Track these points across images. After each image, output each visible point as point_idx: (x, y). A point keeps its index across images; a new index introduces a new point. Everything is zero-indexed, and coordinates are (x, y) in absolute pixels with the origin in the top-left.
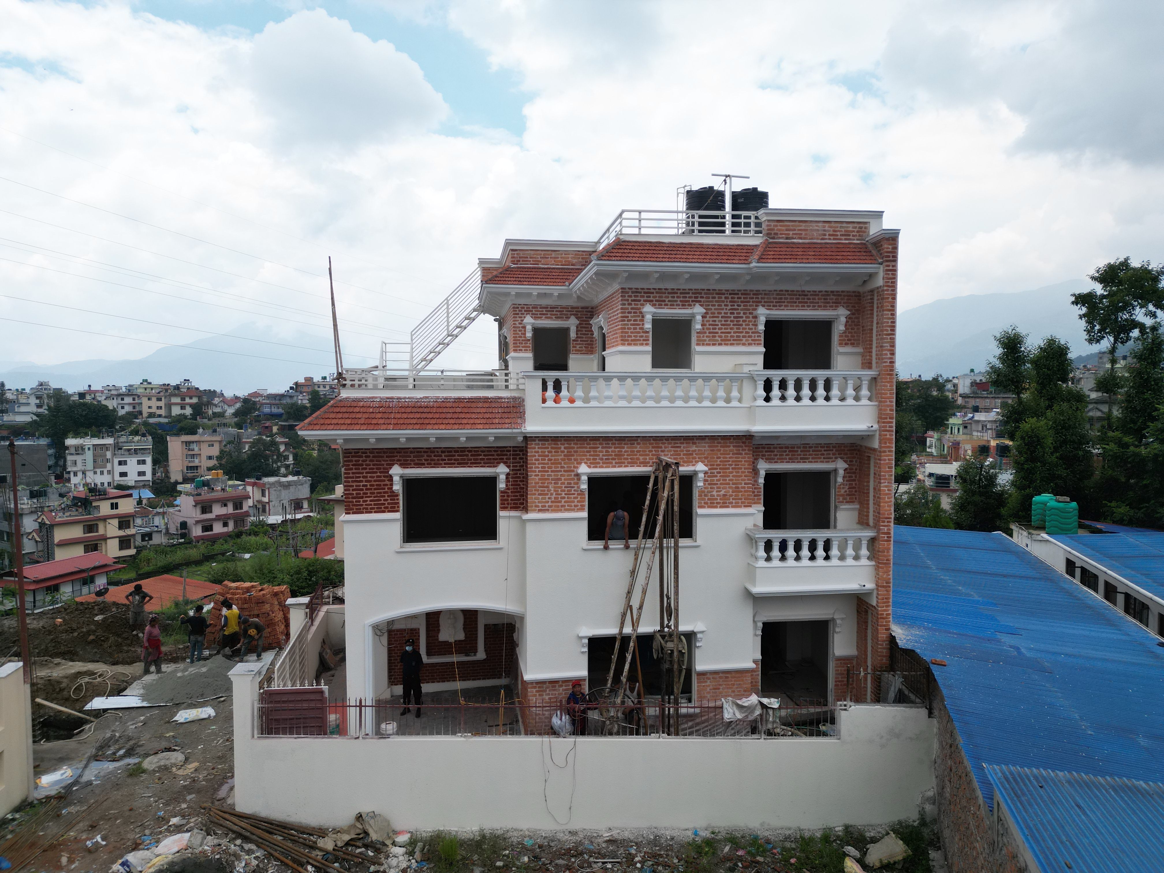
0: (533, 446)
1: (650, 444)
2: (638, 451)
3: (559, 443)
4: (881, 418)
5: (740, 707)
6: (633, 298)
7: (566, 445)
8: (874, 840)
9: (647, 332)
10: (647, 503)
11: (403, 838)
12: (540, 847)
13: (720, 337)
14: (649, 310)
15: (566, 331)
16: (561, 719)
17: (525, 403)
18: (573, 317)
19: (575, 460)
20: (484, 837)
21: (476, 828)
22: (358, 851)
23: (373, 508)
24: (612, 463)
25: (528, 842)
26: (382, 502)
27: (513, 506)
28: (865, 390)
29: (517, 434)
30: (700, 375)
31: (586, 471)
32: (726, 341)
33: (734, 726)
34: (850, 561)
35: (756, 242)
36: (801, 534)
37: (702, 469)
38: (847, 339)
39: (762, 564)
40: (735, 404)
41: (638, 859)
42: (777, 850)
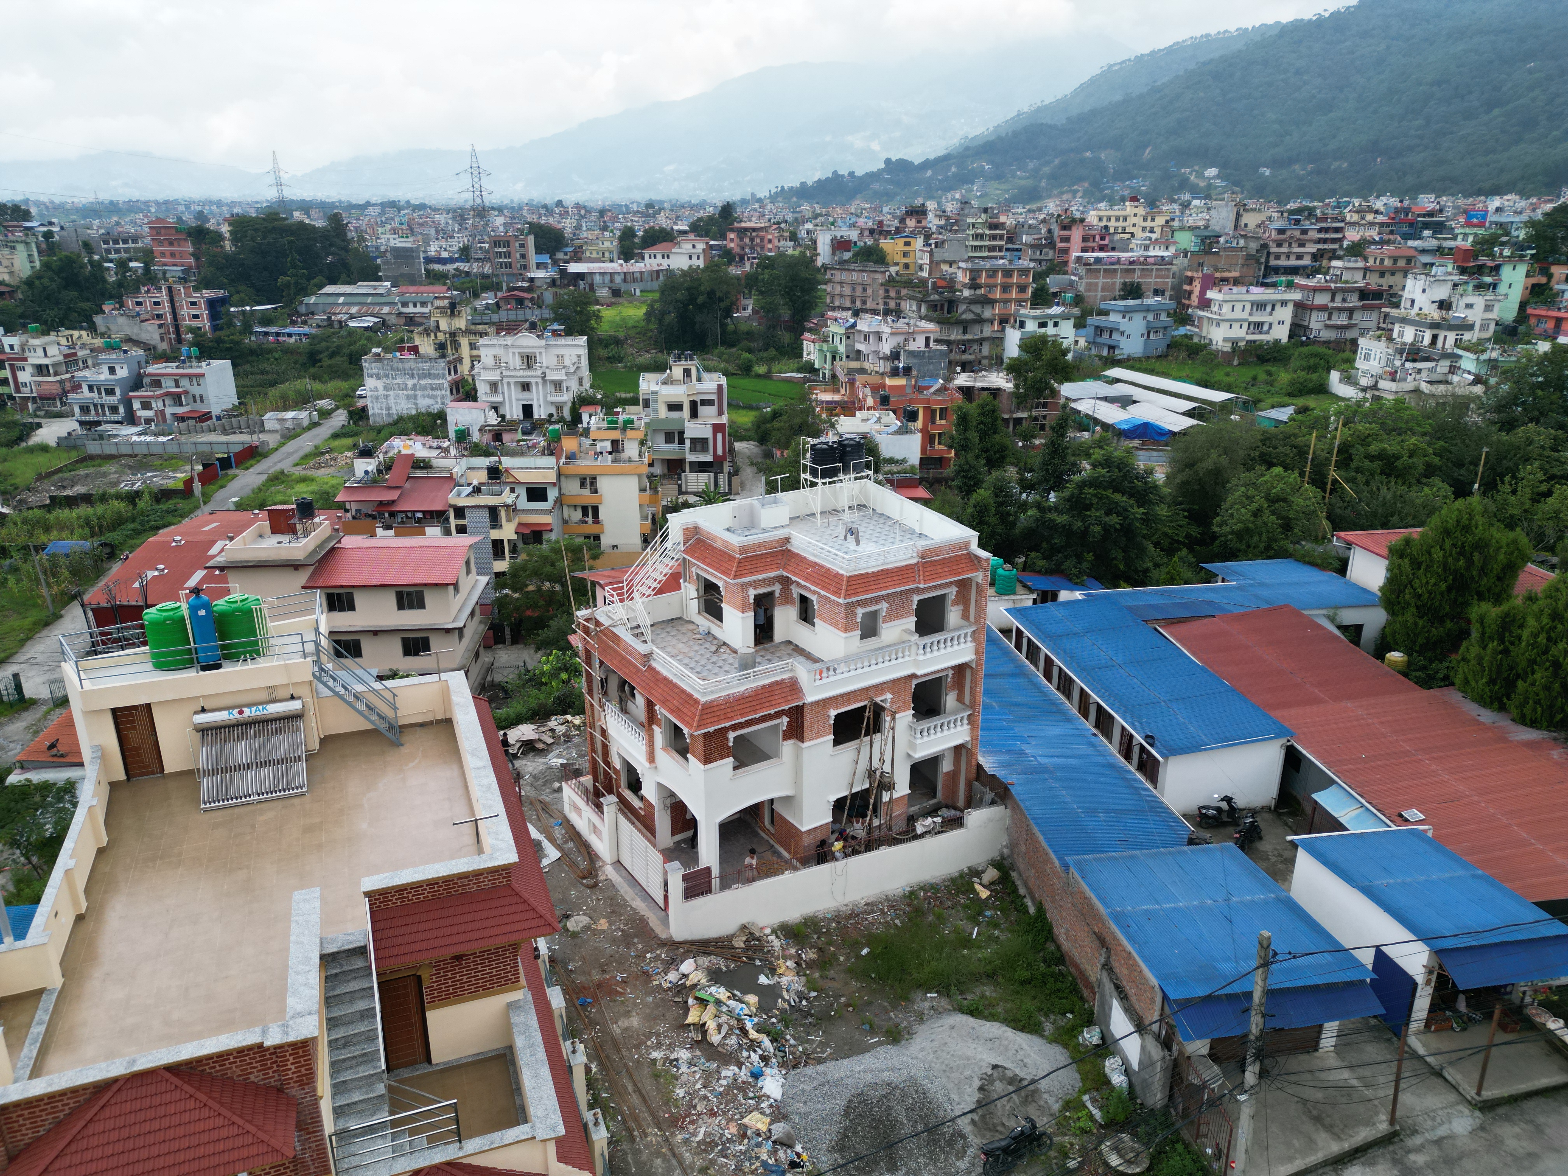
0: (807, 709)
2: (859, 696)
3: (819, 704)
4: (977, 652)
7: (823, 705)
8: (983, 872)
9: (858, 623)
11: (768, 931)
12: (836, 916)
13: (894, 616)
14: (860, 611)
17: (799, 681)
18: (777, 584)
19: (828, 710)
20: (805, 919)
21: (798, 916)
22: (753, 943)
23: (719, 758)
24: (845, 706)
25: (829, 916)
26: (724, 753)
27: (790, 738)
28: (969, 639)
29: (801, 703)
30: (889, 646)
31: (833, 713)
32: (897, 618)
33: (922, 836)
34: (959, 728)
35: (914, 561)
36: (936, 721)
37: (889, 696)
38: (955, 603)
39: (919, 741)
40: (907, 659)
41: (885, 910)
42: (942, 888)
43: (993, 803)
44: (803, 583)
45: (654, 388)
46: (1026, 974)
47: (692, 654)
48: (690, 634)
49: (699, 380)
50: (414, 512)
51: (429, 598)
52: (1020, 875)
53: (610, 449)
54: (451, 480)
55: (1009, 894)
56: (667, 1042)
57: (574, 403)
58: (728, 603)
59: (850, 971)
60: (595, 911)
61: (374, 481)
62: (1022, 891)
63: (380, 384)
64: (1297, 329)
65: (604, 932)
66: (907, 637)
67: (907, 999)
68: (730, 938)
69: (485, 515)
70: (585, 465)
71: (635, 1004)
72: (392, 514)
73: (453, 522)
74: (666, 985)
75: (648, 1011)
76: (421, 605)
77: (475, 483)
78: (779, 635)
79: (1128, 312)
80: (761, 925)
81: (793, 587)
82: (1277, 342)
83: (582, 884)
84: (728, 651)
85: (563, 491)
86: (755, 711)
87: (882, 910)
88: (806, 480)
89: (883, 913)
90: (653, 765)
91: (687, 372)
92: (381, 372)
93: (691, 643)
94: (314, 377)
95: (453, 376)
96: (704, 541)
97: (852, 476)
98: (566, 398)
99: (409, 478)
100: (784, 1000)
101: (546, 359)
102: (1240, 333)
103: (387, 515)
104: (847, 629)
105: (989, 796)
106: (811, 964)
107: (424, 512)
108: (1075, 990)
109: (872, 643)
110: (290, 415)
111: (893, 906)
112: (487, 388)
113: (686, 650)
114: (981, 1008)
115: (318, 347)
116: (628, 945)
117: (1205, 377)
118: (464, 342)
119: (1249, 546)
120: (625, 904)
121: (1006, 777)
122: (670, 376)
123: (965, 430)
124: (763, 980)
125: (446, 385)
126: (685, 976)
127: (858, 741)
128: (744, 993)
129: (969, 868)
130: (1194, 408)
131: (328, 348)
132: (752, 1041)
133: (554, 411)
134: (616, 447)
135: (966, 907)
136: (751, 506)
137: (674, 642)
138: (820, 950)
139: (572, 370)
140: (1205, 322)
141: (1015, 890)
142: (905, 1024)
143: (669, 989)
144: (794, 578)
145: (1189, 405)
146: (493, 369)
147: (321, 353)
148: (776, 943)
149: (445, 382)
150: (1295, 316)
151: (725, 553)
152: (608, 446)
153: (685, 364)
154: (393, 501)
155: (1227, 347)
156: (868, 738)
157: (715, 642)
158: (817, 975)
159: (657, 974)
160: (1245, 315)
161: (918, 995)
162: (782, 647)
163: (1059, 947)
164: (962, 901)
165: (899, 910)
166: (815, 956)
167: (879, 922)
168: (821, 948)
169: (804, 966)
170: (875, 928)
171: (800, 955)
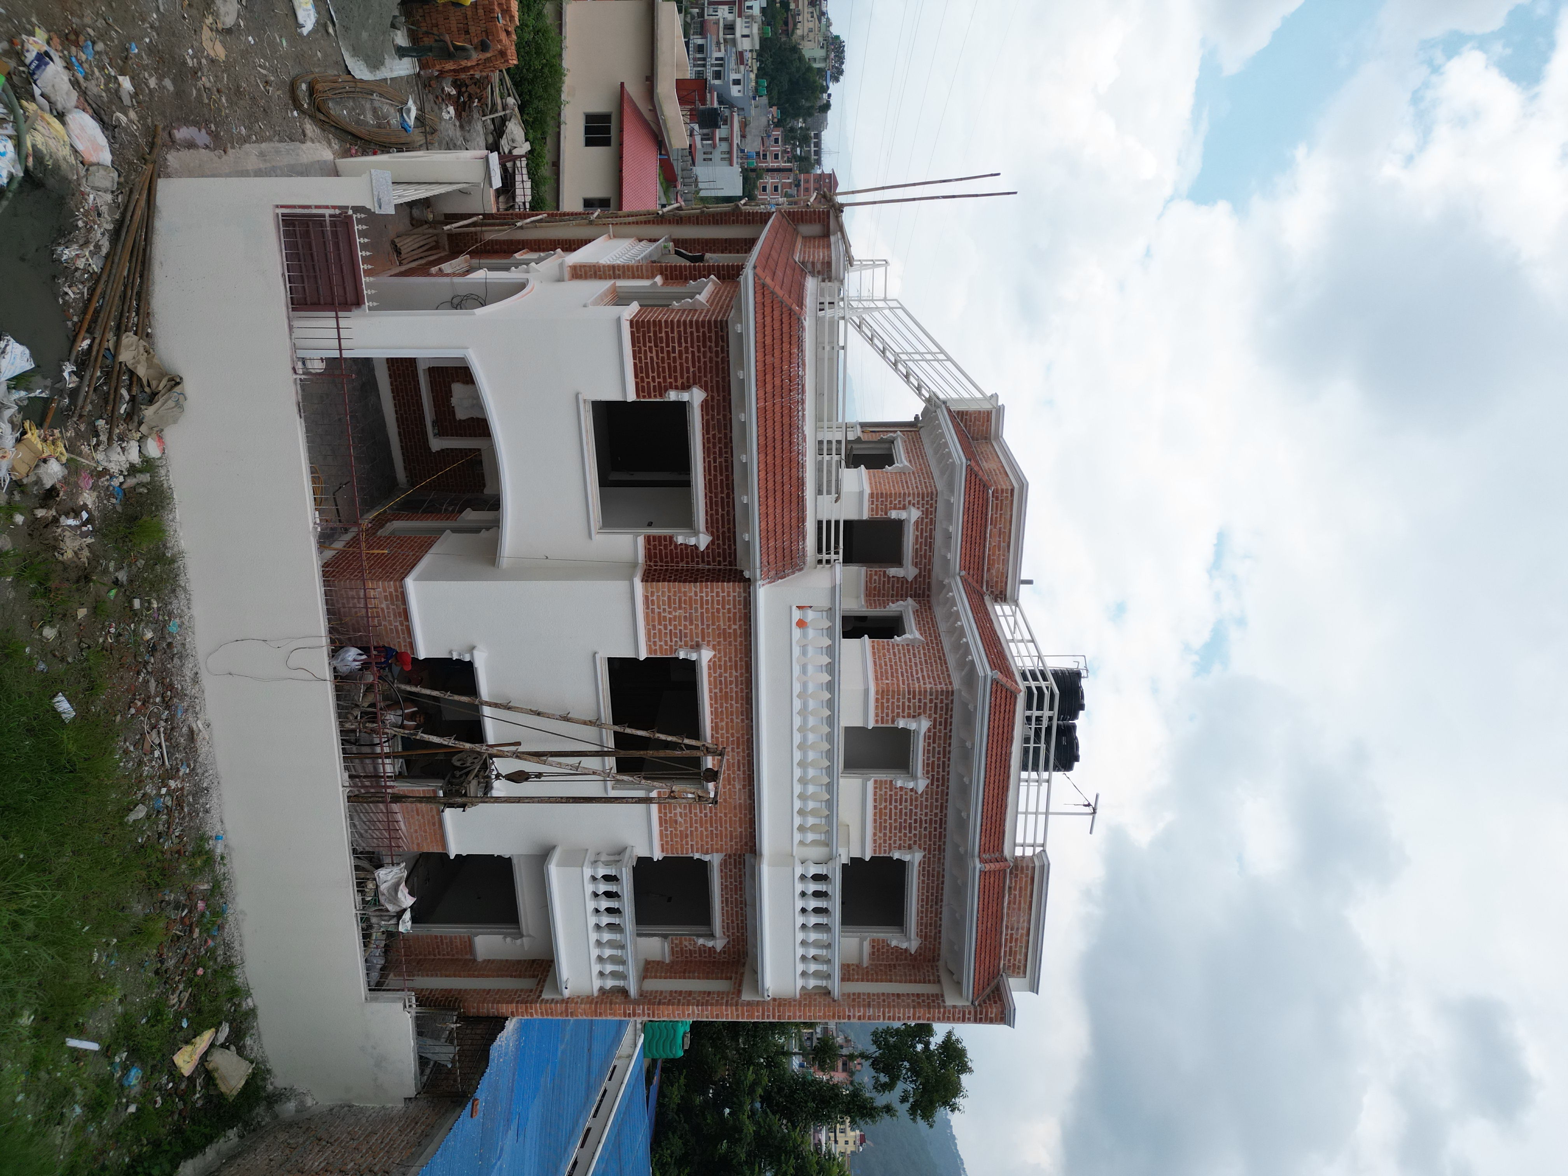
0: (737, 590)
1: (743, 734)
2: (732, 720)
3: (742, 622)
4: (780, 1002)
5: (395, 888)
6: (939, 705)
7: (738, 632)
8: (240, 1052)
9: (893, 722)
10: (663, 737)
11: (153, 449)
12: (170, 645)
13: (885, 808)
14: (921, 726)
15: (897, 561)
16: (355, 660)
17: (797, 574)
18: (917, 571)
19: (719, 643)
20: (173, 560)
21: (183, 544)
22: (124, 392)
23: (640, 362)
24: (715, 688)
25: (173, 627)
26: (651, 375)
27: (650, 554)
29: (752, 575)
31: (705, 657)
32: (881, 814)
33: (362, 882)
34: (597, 968)
35: (1007, 850)
36: (626, 913)
40: (799, 837)
41: (172, 784)
42: (211, 943)
52: (230, 1158)
58: (872, 476)
60: (243, 55)
65: (197, 29)
74: (30, 51)
80: (170, 434)
87: (172, 773)
89: (167, 776)
105: (441, 1053)
106: (42, 536)
126: (56, 114)
129: (252, 1011)
138: (82, 577)
148: (119, 458)
156: (610, 745)
164: (174, 999)
165: (169, 824)
166: (69, 554)
167: (140, 763)
168: (87, 579)
169: (40, 513)
170: (126, 752)
171: (77, 514)
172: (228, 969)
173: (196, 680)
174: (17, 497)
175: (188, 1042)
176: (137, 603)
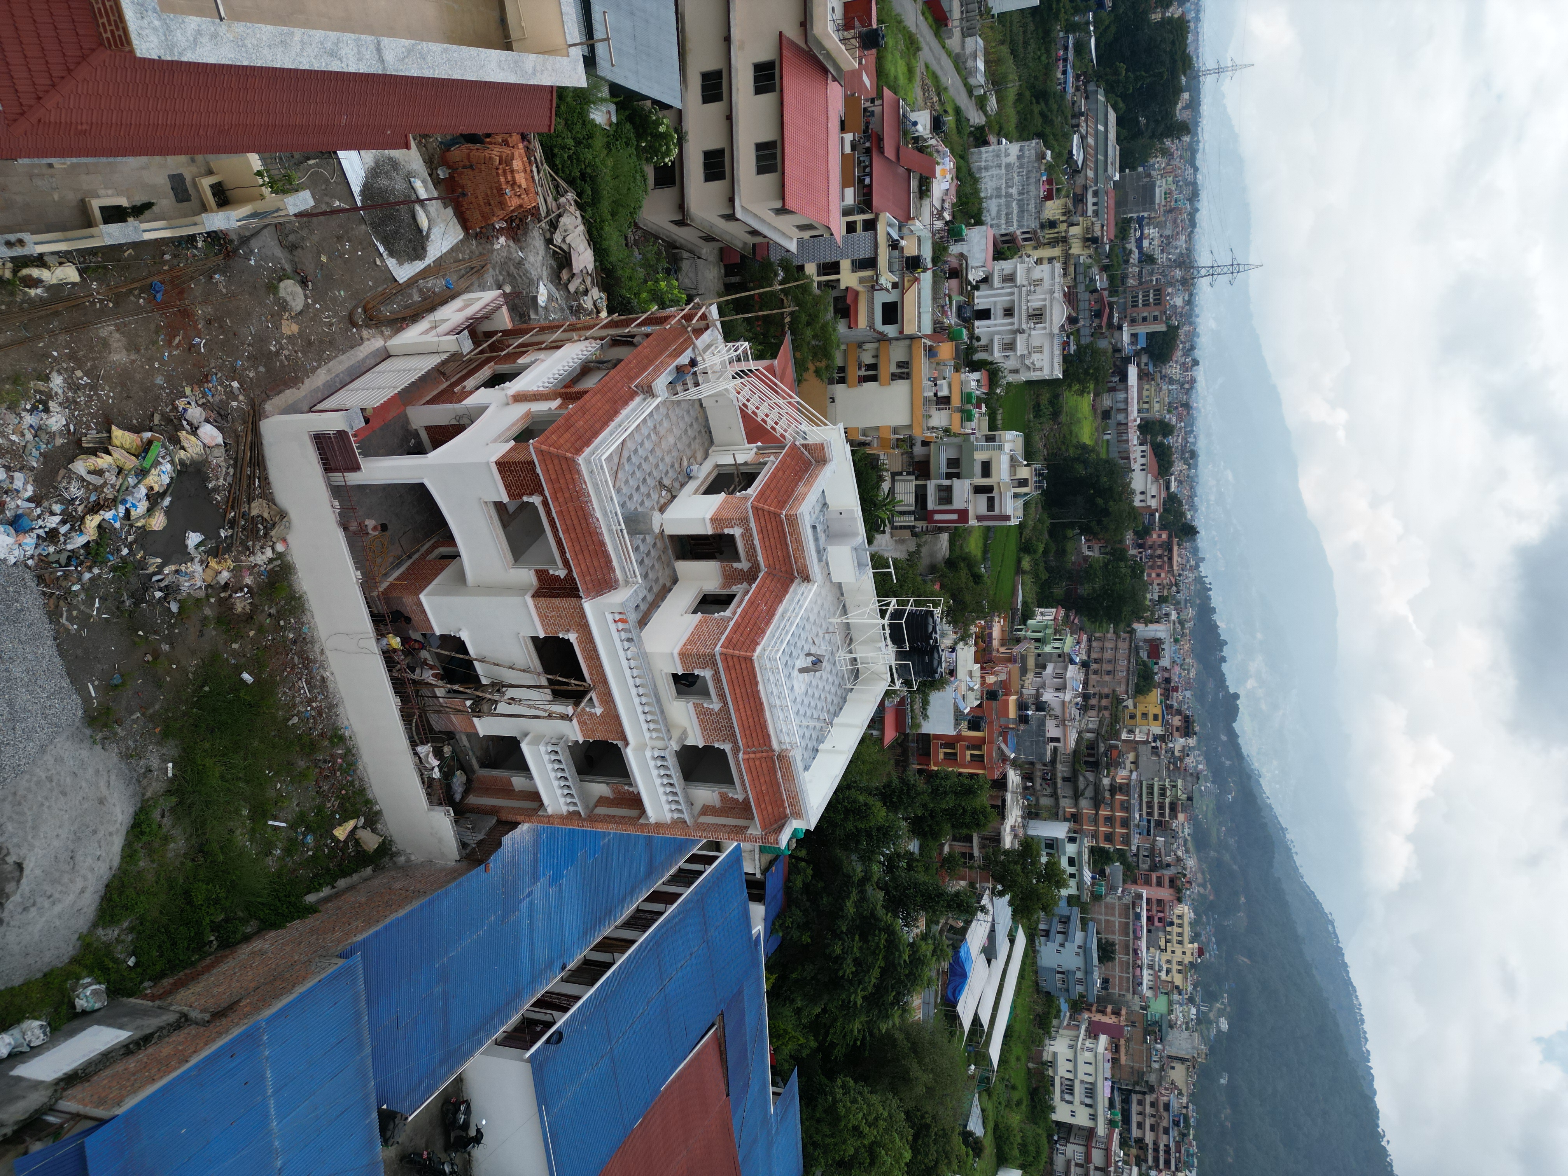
0: (577, 602)
4: (658, 825)
8: (373, 831)
9: (692, 671)
11: (280, 547)
12: (304, 638)
13: (702, 719)
14: (707, 673)
17: (613, 591)
18: (749, 564)
19: (576, 630)
20: (300, 598)
21: (305, 588)
22: (259, 526)
23: (506, 482)
24: (583, 653)
25: (305, 629)
26: (513, 489)
27: (540, 579)
28: (676, 816)
29: (582, 594)
30: (662, 712)
31: (572, 637)
32: (701, 722)
33: (416, 754)
34: (562, 800)
35: (775, 745)
36: (570, 772)
37: (598, 711)
38: (724, 797)
39: (542, 749)
40: (647, 735)
41: (314, 704)
42: (350, 779)
43: (463, 845)
44: (747, 598)
45: (1007, 447)
46: (199, 899)
47: (659, 453)
48: (689, 453)
49: (1016, 496)
50: (870, 175)
51: (769, 179)
52: (366, 880)
53: (940, 394)
54: (905, 219)
55: (340, 865)
56: (81, 399)
57: (991, 363)
58: (725, 501)
59: (214, 657)
60: (312, 319)
61: (905, 133)
62: (342, 883)
63: (1012, 158)
64: (1066, 1131)
65: (278, 327)
66: (676, 734)
67: (166, 734)
68: (268, 497)
69: (865, 254)
70: (922, 367)
71: (150, 360)
72: (868, 151)
73: (859, 218)
74: (181, 404)
75: (138, 376)
76: (761, 170)
77: (903, 243)
78: (684, 567)
79: (1085, 952)
80: (289, 539)
81: (745, 585)
82: (1053, 1109)
83: (356, 307)
84: (662, 501)
85: (894, 343)
86: (567, 531)
87: (314, 699)
88: (888, 604)
89: (309, 702)
90: (510, 401)
91: (1023, 483)
92: (1026, 160)
93: (675, 453)
94: (1020, 96)
95: (1020, 237)
96: (806, 471)
97: (893, 663)
98: (997, 355)
99: (909, 171)
100: (160, 568)
101: (1038, 335)
102: (1063, 1070)
103: (867, 145)
104: (683, 655)
105: (473, 839)
106: (225, 605)
107: (870, 186)
108: (173, 967)
109: (667, 689)
110: (981, 65)
111: (320, 714)
112: (1007, 272)
113: (665, 446)
114: (145, 838)
115: (1052, 101)
116: (254, 359)
117: (1016, 1035)
118: (1056, 252)
119: (819, 1121)
120: (322, 360)
121: (496, 862)
122: (1020, 465)
123: (956, 793)
124: (193, 539)
125: (1011, 229)
126: (194, 430)
127: (540, 668)
128: (168, 512)
129: (379, 813)
130: (981, 1026)
131: (1051, 111)
132: (82, 519)
133: (982, 343)
134: (943, 402)
135: (320, 810)
136: (855, 534)
137: (677, 432)
138: (249, 618)
139: (1027, 362)
140: (1073, 1033)
141: (345, 874)
142: (121, 732)
143: (175, 408)
144: (754, 586)
145: (985, 1020)
146: (1028, 278)
147: (1046, 104)
148: (262, 558)
149: (1015, 229)
150: (1080, 1128)
151: (789, 497)
152: (944, 392)
153: (1033, 480)
154: (883, 153)
155: (1047, 1057)
156: (544, 682)
157: (677, 485)
158: (208, 612)
159: (204, 395)
160: (1081, 1076)
161: (172, 748)
162: (667, 572)
163: (247, 938)
164: (329, 805)
165: (315, 723)
166: (240, 610)
167: (294, 697)
168: (252, 618)
169: (222, 595)
170: (285, 692)
171: (241, 590)
172: (362, 791)
173: (322, 652)
174: (210, 591)
175: (340, 825)
176: (282, 623)
